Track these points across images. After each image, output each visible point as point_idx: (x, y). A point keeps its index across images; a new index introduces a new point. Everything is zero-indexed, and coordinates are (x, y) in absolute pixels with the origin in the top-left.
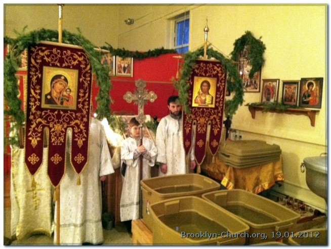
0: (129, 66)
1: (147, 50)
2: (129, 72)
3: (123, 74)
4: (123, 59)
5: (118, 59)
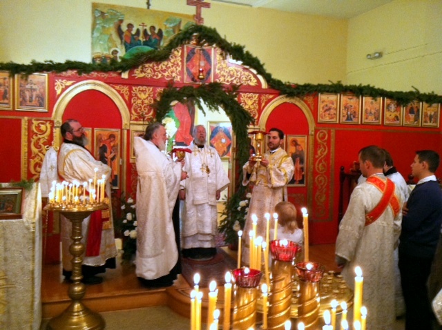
4: (430, 106)
5: (425, 105)
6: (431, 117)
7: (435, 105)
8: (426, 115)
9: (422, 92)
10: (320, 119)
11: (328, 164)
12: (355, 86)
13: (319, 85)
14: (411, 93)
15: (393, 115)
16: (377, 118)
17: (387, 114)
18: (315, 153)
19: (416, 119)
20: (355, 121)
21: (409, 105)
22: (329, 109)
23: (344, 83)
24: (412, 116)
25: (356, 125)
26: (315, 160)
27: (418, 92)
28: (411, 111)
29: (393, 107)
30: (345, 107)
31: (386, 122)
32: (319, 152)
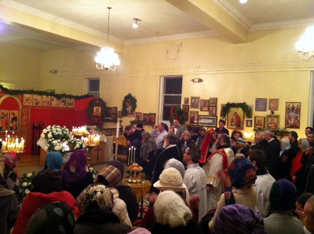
0: (73, 102)
1: (81, 95)
2: (72, 106)
3: (70, 106)
4: (70, 100)
5: (68, 99)
6: (71, 104)
7: (72, 99)
8: (69, 103)
9: (67, 94)
10: (24, 104)
11: (28, 122)
12: (39, 91)
13: (24, 91)
14: (62, 94)
15: (55, 103)
16: (48, 104)
17: (53, 102)
18: (22, 118)
19: (65, 105)
20: (39, 105)
21: (62, 99)
22: (28, 100)
23: (34, 90)
24: (63, 104)
25: (40, 107)
26: (22, 120)
27: (65, 94)
28: (63, 102)
29: (55, 100)
30: (35, 100)
31: (52, 106)
32: (24, 117)
